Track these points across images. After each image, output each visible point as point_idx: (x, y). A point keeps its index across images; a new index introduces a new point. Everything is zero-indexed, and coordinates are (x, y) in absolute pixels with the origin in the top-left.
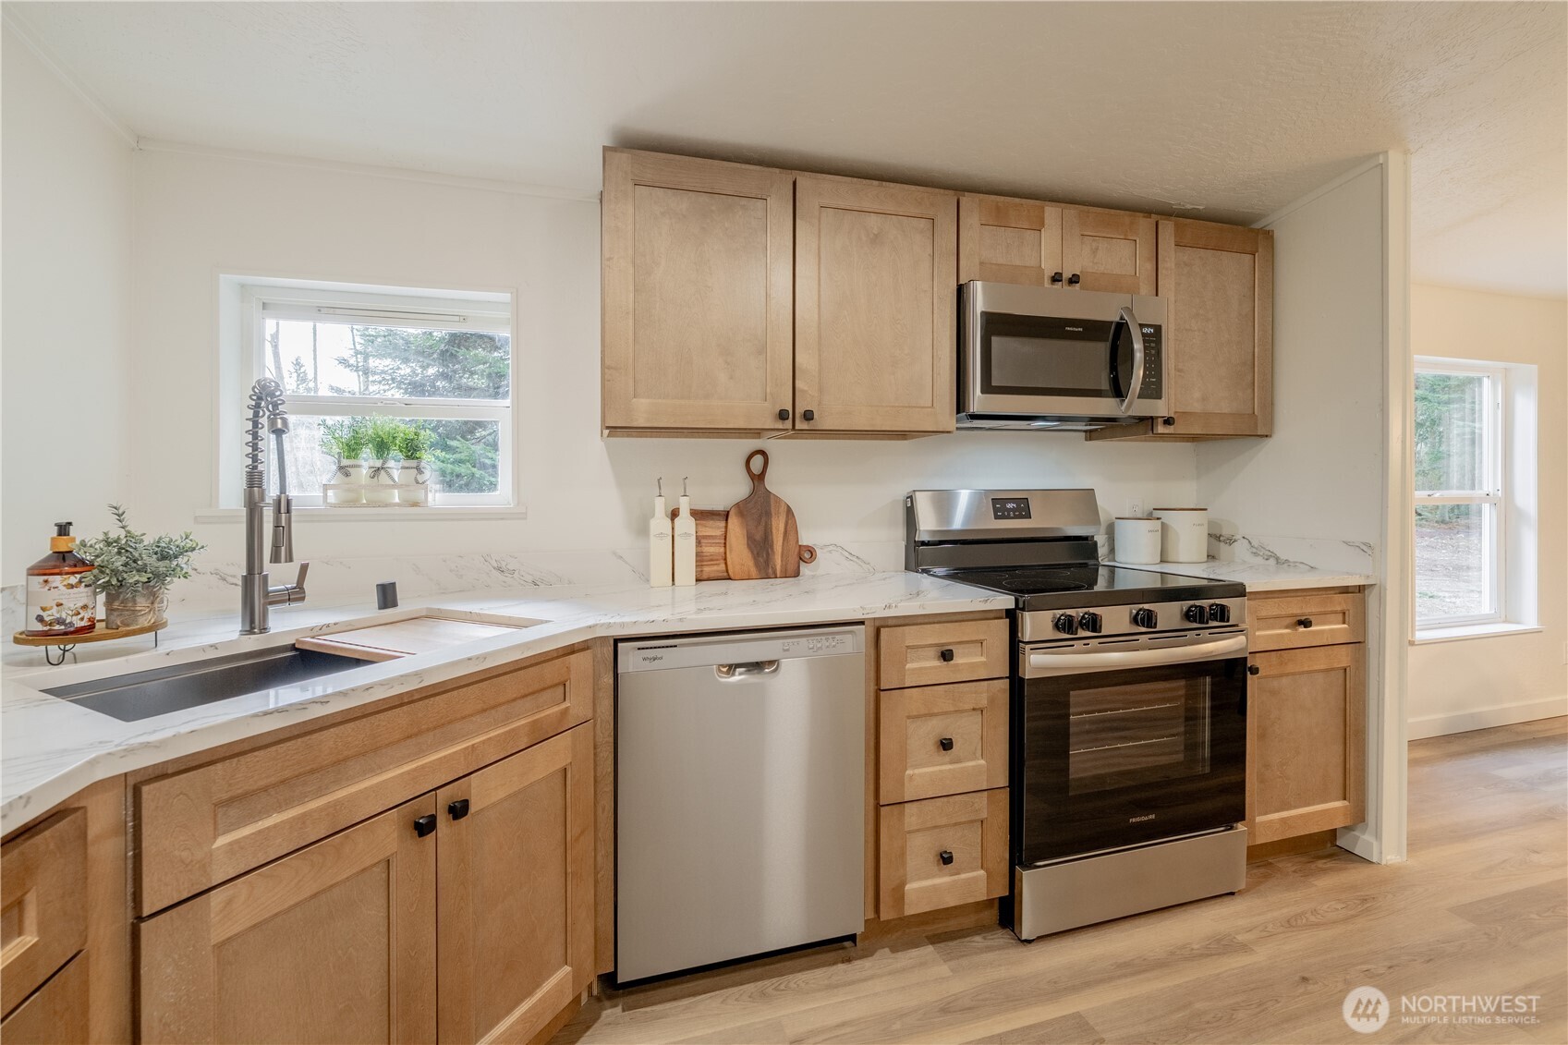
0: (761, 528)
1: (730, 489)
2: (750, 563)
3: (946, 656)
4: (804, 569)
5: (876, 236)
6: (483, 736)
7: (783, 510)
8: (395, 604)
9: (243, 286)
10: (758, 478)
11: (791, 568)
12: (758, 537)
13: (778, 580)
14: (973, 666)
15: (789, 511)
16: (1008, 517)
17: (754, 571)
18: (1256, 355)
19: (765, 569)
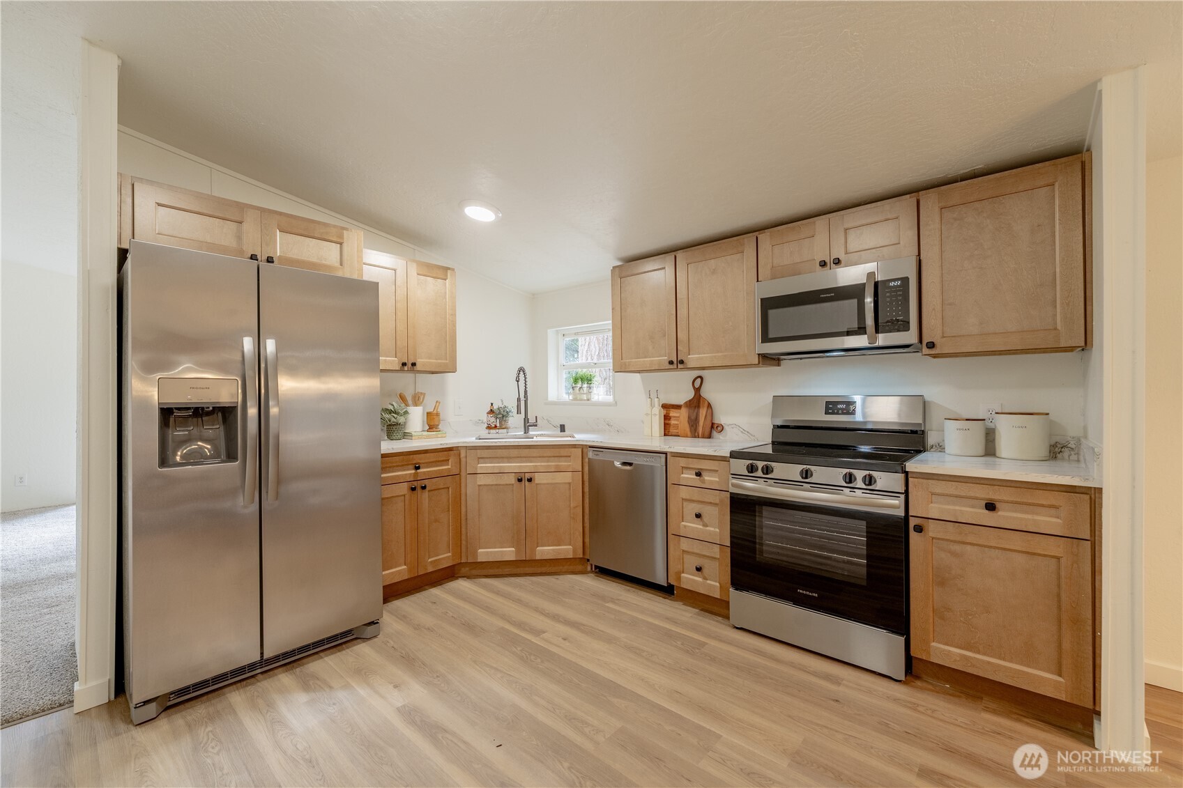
0: (695, 414)
1: (683, 395)
2: (688, 429)
3: (699, 474)
4: (714, 433)
5: (714, 270)
6: (540, 464)
7: (706, 404)
8: (564, 431)
9: (557, 331)
10: (697, 390)
11: (707, 433)
12: (693, 418)
13: (700, 439)
14: (712, 482)
15: (709, 406)
16: (838, 414)
17: (689, 434)
18: (1058, 275)
19: (695, 434)
